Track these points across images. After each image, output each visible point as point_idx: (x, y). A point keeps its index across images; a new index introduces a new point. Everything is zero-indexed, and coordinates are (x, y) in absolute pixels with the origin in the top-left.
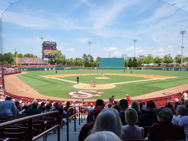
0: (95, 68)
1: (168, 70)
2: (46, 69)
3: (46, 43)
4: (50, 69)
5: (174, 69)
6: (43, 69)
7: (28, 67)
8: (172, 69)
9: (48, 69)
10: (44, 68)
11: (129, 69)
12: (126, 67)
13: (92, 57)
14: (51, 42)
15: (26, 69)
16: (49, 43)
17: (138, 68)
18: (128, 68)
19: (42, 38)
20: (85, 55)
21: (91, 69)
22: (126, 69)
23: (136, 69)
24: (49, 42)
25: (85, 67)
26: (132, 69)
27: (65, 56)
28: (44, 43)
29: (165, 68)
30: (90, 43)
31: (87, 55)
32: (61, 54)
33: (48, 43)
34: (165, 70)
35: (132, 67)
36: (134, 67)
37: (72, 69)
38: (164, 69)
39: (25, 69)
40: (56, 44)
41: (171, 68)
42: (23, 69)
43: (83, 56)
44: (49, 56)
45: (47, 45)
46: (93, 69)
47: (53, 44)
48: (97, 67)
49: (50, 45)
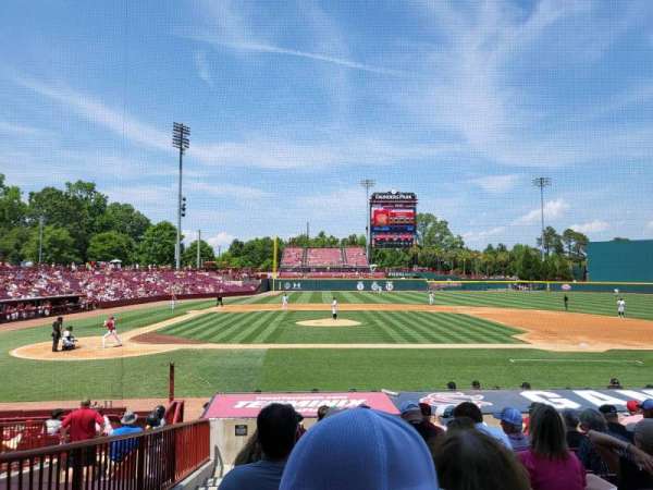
0: (566, 285)
2: (360, 286)
3: (380, 197)
4: (375, 286)
6: (351, 286)
7: (307, 277)
9: (368, 286)
10: (356, 283)
14: (397, 194)
16: (391, 197)
19: (368, 184)
20: (549, 234)
21: (544, 287)
24: (389, 194)
25: (522, 278)
27: (463, 240)
28: (374, 197)
30: (541, 182)
31: (560, 233)
32: (447, 232)
33: (387, 197)
40: (414, 198)
42: (291, 282)
43: (540, 236)
44: (391, 240)
45: (383, 204)
46: (554, 288)
47: (402, 199)
48: (575, 282)
49: (393, 204)
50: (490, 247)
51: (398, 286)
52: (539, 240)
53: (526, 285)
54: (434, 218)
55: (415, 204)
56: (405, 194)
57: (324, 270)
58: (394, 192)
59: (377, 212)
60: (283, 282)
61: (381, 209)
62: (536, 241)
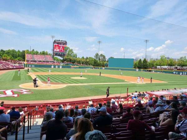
0: (104, 68)
1: (179, 74)
3: (57, 41)
4: (57, 67)
5: (186, 73)
7: (36, 63)
8: (184, 73)
9: (55, 67)
10: (51, 66)
11: (139, 71)
12: (135, 68)
13: (104, 57)
14: (62, 41)
15: (34, 66)
16: (60, 42)
17: (148, 70)
18: (137, 70)
19: (53, 37)
20: (97, 55)
21: (98, 68)
22: (135, 70)
23: (145, 71)
24: (60, 40)
25: (93, 66)
26: (141, 71)
28: (55, 41)
29: (176, 72)
30: (99, 42)
31: (100, 55)
32: (73, 53)
34: (176, 74)
35: (141, 68)
36: (144, 68)
37: (80, 68)
38: (174, 72)
39: (32, 66)
40: (66, 42)
41: (182, 72)
42: (31, 65)
43: (95, 55)
44: (59, 54)
45: (57, 43)
46: (101, 69)
47: (63, 42)
48: (105, 67)
49: (60, 44)
50: (83, 57)
51: (63, 67)
52: (95, 56)
53: (94, 68)
54: (69, 48)
55: (66, 44)
57: (41, 61)
58: (61, 40)
59: (55, 46)
60: (29, 65)
61: (57, 45)
62: (94, 56)
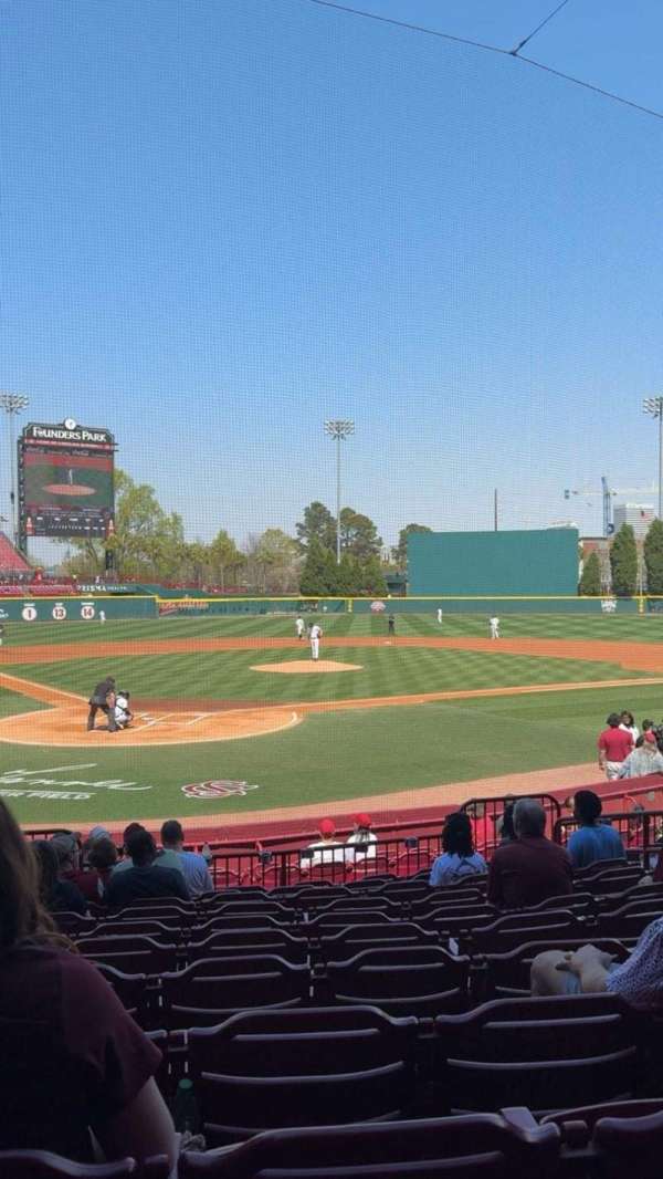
0: (378, 603)
2: (30, 613)
3: (42, 433)
4: (58, 612)
10: (20, 604)
12: (594, 593)
13: (366, 528)
14: (77, 429)
16: (64, 435)
19: (12, 406)
21: (343, 606)
24: (62, 427)
25: (304, 593)
26: (636, 608)
28: (28, 433)
30: (339, 428)
33: (57, 434)
40: (109, 440)
44: (65, 521)
45: (48, 448)
46: (357, 608)
47: (86, 441)
49: (70, 449)
50: (223, 539)
55: (111, 452)
56: (93, 432)
58: (71, 424)
61: (45, 457)
62: (295, 528)
